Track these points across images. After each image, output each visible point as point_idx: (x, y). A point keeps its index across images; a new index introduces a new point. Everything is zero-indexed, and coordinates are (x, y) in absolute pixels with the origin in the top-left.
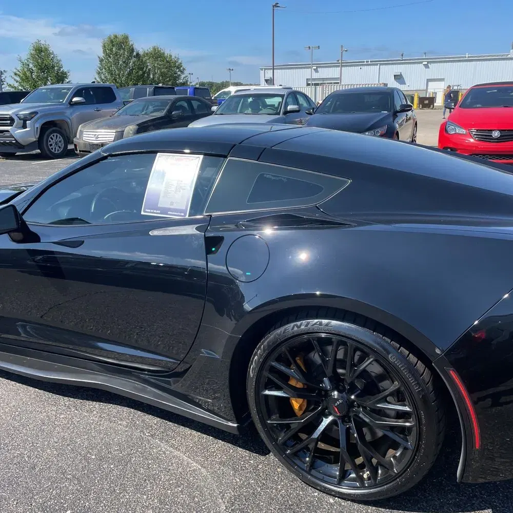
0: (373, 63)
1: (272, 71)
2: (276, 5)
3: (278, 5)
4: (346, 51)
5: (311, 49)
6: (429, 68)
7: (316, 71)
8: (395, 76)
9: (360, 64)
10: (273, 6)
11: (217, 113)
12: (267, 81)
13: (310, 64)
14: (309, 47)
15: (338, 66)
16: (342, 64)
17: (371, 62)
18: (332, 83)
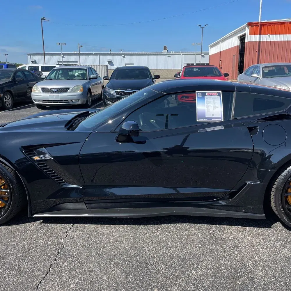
0: (96, 54)
2: (43, 19)
3: (44, 19)
4: (82, 47)
5: (61, 45)
6: (125, 58)
7: (63, 57)
8: (108, 61)
9: (89, 54)
10: (42, 19)
11: (47, 79)
12: (32, 62)
13: (61, 53)
14: (59, 44)
15: (78, 55)
16: (80, 54)
17: (94, 53)
18: (73, 64)
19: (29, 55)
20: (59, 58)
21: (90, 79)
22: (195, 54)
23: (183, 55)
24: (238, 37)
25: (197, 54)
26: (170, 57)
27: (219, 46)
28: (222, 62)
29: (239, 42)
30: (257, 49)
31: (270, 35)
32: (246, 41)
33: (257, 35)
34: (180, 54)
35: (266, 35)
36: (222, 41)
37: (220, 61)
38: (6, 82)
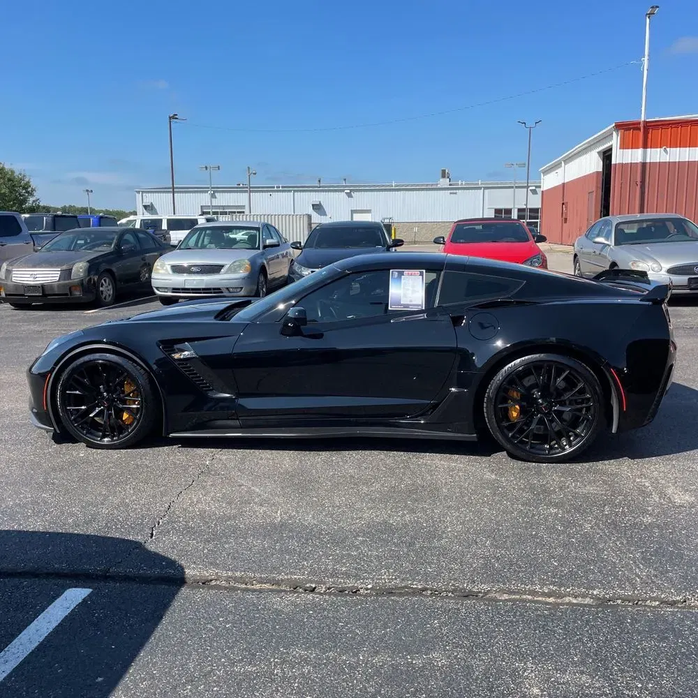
0: (286, 189)
1: (172, 194)
2: (174, 117)
3: (177, 117)
4: (255, 174)
5: (208, 169)
6: (352, 197)
7: (213, 196)
8: (313, 205)
9: (270, 190)
10: (170, 118)
11: (182, 247)
12: (145, 207)
13: (208, 188)
14: (206, 168)
15: (246, 192)
16: (250, 190)
17: (282, 187)
18: (235, 212)
19: (138, 192)
20: (205, 199)
21: (265, 247)
22: (512, 187)
23: (485, 188)
24: (598, 153)
25: (516, 187)
26: (456, 193)
27: (560, 171)
28: (566, 207)
29: (602, 162)
30: (639, 180)
31: (668, 149)
32: (613, 162)
33: (638, 148)
34: (480, 188)
35: (659, 149)
36: (568, 160)
37: (563, 204)
38: (103, 253)
